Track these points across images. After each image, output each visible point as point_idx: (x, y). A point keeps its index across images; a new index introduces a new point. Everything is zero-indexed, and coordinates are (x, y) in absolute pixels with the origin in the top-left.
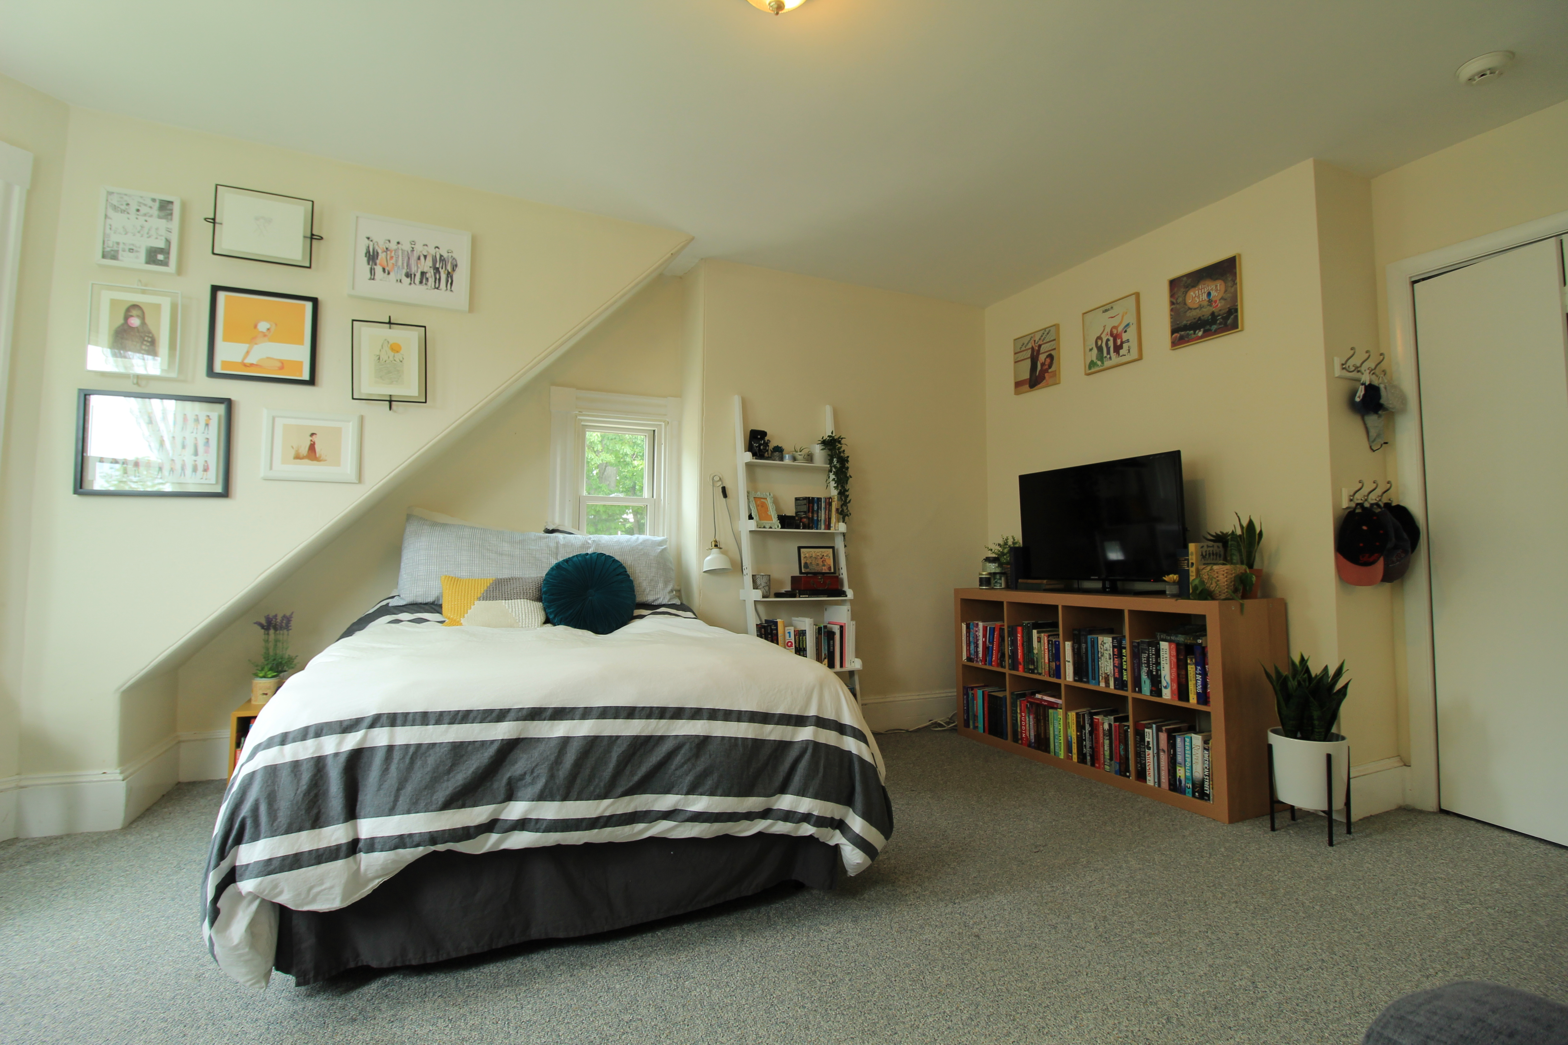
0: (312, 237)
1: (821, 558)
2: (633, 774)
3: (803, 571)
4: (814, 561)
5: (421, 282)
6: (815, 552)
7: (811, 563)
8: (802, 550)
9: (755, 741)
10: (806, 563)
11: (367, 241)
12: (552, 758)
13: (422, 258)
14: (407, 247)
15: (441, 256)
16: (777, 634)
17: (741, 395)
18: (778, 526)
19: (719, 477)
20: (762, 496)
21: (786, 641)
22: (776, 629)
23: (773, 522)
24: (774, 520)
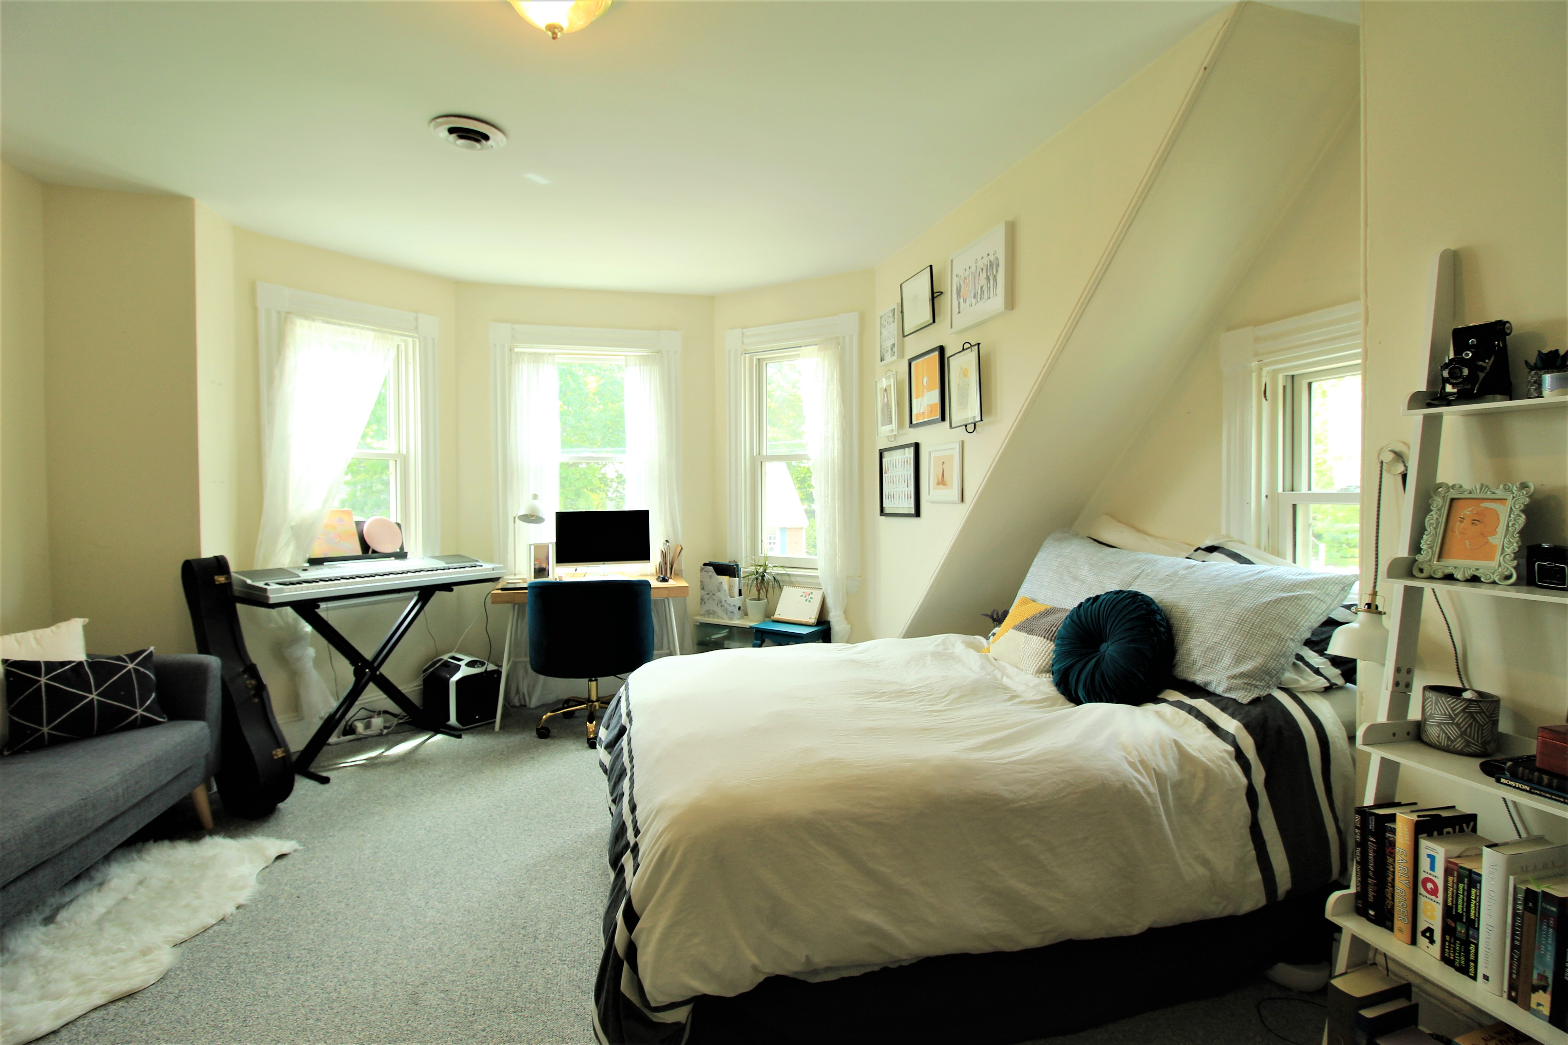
0: (933, 295)
5: (981, 298)
13: (981, 272)
14: (973, 269)
15: (991, 261)
16: (1393, 844)
17: (1453, 247)
18: (1508, 577)
19: (1394, 452)
20: (1489, 495)
21: (1422, 876)
22: (1393, 831)
23: (1494, 564)
24: (1498, 557)
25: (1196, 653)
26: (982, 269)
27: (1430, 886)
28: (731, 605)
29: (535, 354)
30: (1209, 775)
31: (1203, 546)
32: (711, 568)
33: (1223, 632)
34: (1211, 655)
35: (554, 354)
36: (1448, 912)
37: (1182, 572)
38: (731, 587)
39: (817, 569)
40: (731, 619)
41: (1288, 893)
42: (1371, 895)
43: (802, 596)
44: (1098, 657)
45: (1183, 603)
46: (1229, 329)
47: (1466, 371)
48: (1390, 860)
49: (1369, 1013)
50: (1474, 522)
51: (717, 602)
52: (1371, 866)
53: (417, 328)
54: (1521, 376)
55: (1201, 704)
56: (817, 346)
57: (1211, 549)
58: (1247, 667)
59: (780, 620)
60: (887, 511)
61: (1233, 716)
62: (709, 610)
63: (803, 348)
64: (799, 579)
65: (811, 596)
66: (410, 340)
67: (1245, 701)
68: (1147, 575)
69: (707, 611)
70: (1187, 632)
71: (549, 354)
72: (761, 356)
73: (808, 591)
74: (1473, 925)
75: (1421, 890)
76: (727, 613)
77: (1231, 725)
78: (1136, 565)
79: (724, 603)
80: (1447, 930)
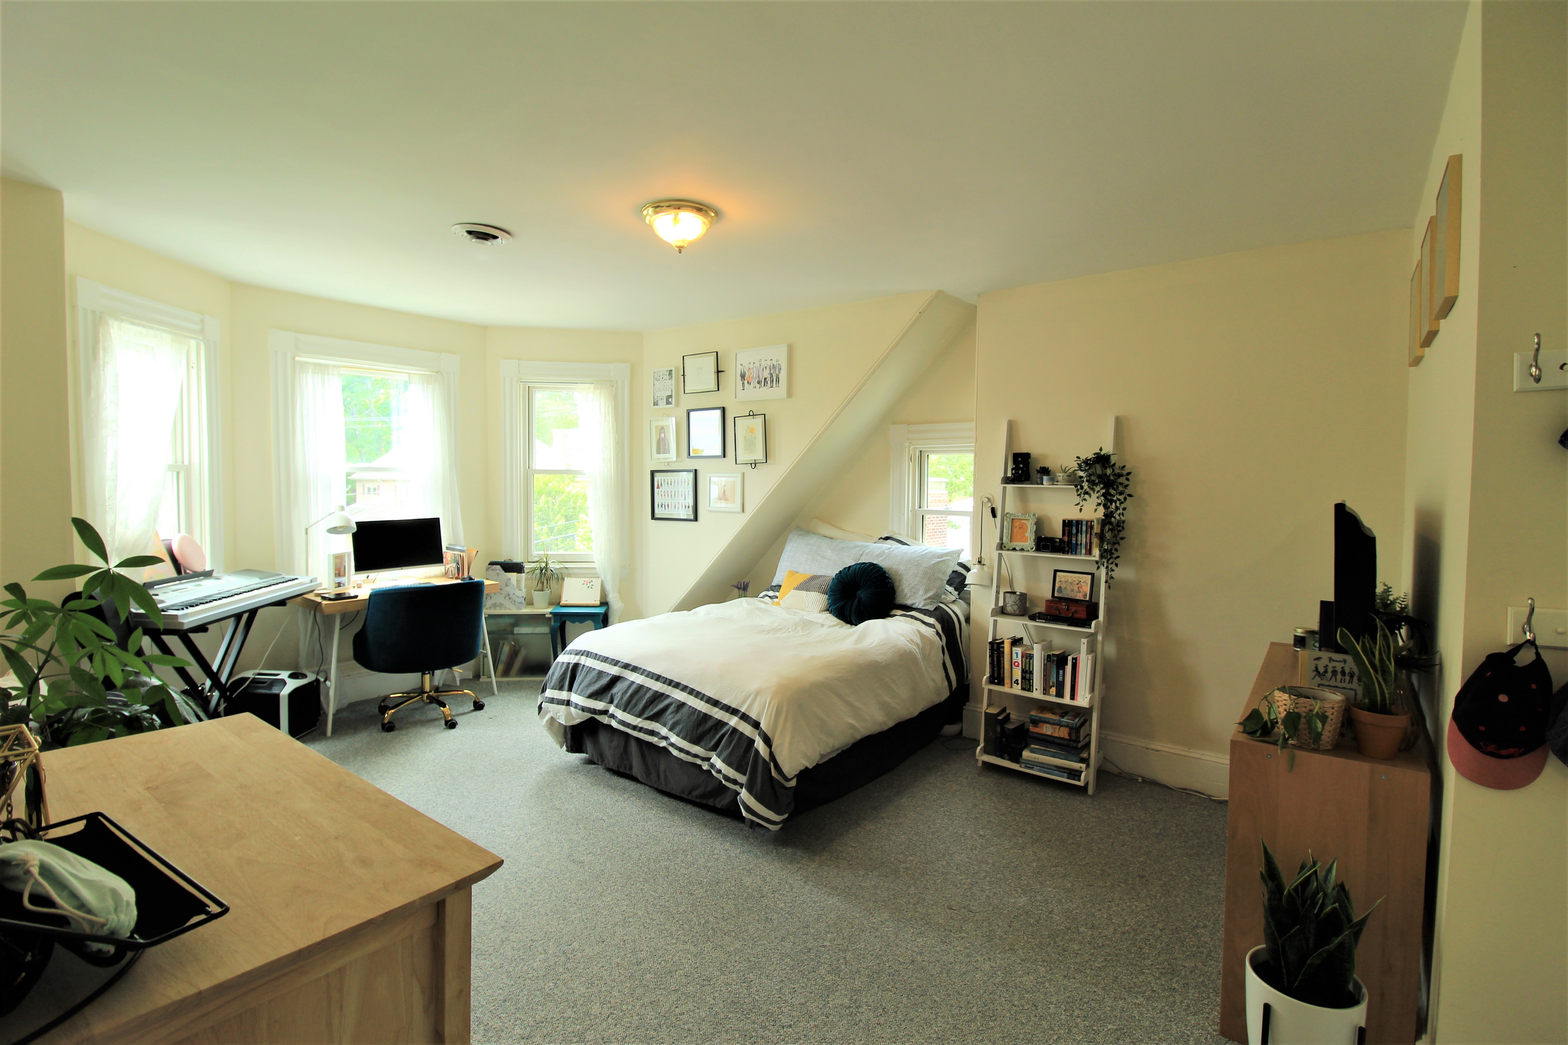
0: (718, 372)
1: (1078, 584)
2: (652, 710)
3: (1056, 595)
4: (1069, 587)
5: (764, 385)
6: (1071, 577)
7: (1066, 588)
8: (1058, 574)
9: (705, 715)
10: (1060, 588)
11: (741, 367)
12: (625, 689)
13: (765, 369)
14: (757, 365)
15: (773, 365)
16: (1003, 652)
17: (1010, 419)
18: (1032, 548)
19: (988, 498)
20: (1024, 518)
21: (1014, 661)
22: (1003, 647)
23: (1028, 544)
24: (1029, 541)
25: (906, 590)
26: (766, 367)
27: (1016, 664)
28: (520, 596)
29: (320, 365)
30: (931, 642)
31: (883, 537)
32: (499, 567)
33: (918, 579)
34: (914, 590)
35: (339, 367)
36: (1024, 672)
37: (886, 551)
38: (518, 581)
39: (594, 562)
40: (520, 608)
41: (956, 689)
42: (996, 676)
43: (584, 584)
44: (857, 599)
45: (894, 567)
46: (894, 423)
47: (1020, 472)
48: (1002, 659)
49: (1000, 718)
50: (1020, 528)
51: (504, 596)
52: (995, 664)
53: (202, 331)
54: (1034, 475)
55: (913, 613)
56: (593, 385)
57: (887, 538)
58: (930, 594)
59: (568, 605)
60: (657, 516)
61: (930, 617)
62: (496, 603)
63: (579, 385)
64: (576, 571)
65: (591, 583)
66: (193, 343)
67: (932, 609)
68: (867, 553)
69: (493, 604)
70: (900, 581)
71: (335, 366)
72: (531, 385)
73: (589, 580)
74: (1031, 673)
75: (1014, 667)
76: (515, 604)
77: (931, 620)
78: (858, 549)
79: (512, 596)
80: (1023, 678)
